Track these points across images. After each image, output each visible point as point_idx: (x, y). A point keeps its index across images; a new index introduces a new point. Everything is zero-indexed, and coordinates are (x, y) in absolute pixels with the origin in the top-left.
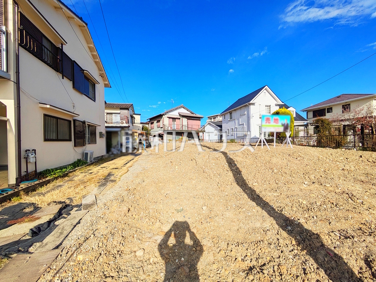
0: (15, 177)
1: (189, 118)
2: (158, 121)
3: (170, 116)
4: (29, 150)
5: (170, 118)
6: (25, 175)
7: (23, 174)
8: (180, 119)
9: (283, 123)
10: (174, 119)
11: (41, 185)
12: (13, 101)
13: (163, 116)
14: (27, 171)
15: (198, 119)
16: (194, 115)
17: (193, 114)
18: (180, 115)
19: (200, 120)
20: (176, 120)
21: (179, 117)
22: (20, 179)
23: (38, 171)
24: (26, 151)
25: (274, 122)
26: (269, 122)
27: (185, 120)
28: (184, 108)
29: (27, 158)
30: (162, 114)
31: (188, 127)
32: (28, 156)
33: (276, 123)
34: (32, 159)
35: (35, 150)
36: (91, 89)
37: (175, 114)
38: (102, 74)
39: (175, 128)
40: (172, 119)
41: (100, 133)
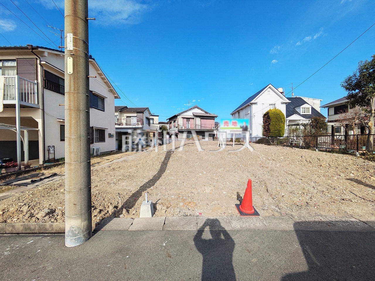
0: (42, 161)
1: (202, 117)
2: (175, 121)
3: (184, 117)
4: (50, 146)
5: (184, 118)
6: (48, 160)
7: (46, 159)
8: (194, 118)
9: (242, 126)
10: (188, 119)
11: (55, 166)
12: (41, 119)
13: (178, 117)
14: (49, 158)
15: (213, 118)
16: (208, 115)
17: (207, 113)
18: (194, 115)
19: (214, 119)
20: (191, 120)
21: (193, 117)
22: (45, 162)
23: (56, 158)
24: (48, 147)
25: (233, 125)
26: (228, 125)
27: (198, 120)
28: (198, 108)
29: (49, 150)
30: (176, 114)
31: (201, 126)
32: (49, 149)
33: (234, 126)
34: (52, 151)
35: (54, 146)
36: (100, 103)
37: (189, 114)
38: (111, 90)
39: (189, 127)
40: (186, 120)
41: (109, 134)
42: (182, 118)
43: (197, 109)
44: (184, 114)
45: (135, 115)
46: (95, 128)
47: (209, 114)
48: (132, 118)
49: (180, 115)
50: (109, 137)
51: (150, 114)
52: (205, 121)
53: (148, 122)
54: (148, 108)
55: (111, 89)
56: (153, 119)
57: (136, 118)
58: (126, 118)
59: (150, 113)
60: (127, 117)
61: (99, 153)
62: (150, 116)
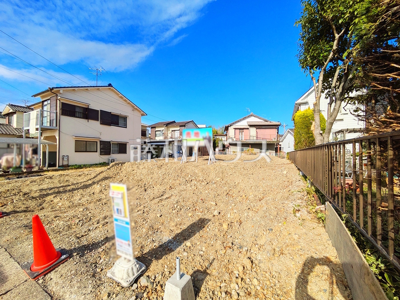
1: (259, 127)
5: (236, 129)
6: (62, 166)
8: (248, 129)
10: (242, 129)
13: (229, 128)
14: (63, 164)
16: (267, 123)
17: (266, 121)
18: (248, 125)
22: (59, 166)
23: (69, 165)
24: (63, 156)
25: (195, 136)
26: (190, 136)
27: (253, 131)
30: (228, 125)
31: (257, 138)
33: (197, 137)
34: (65, 159)
35: (68, 156)
36: (121, 122)
37: (244, 124)
39: (243, 139)
40: (238, 130)
42: (234, 129)
43: (253, 117)
44: (236, 125)
45: (178, 129)
46: (112, 142)
47: (269, 122)
48: (176, 131)
49: (231, 126)
51: (196, 127)
52: (262, 131)
54: (193, 121)
55: (135, 108)
57: (179, 131)
60: (172, 131)
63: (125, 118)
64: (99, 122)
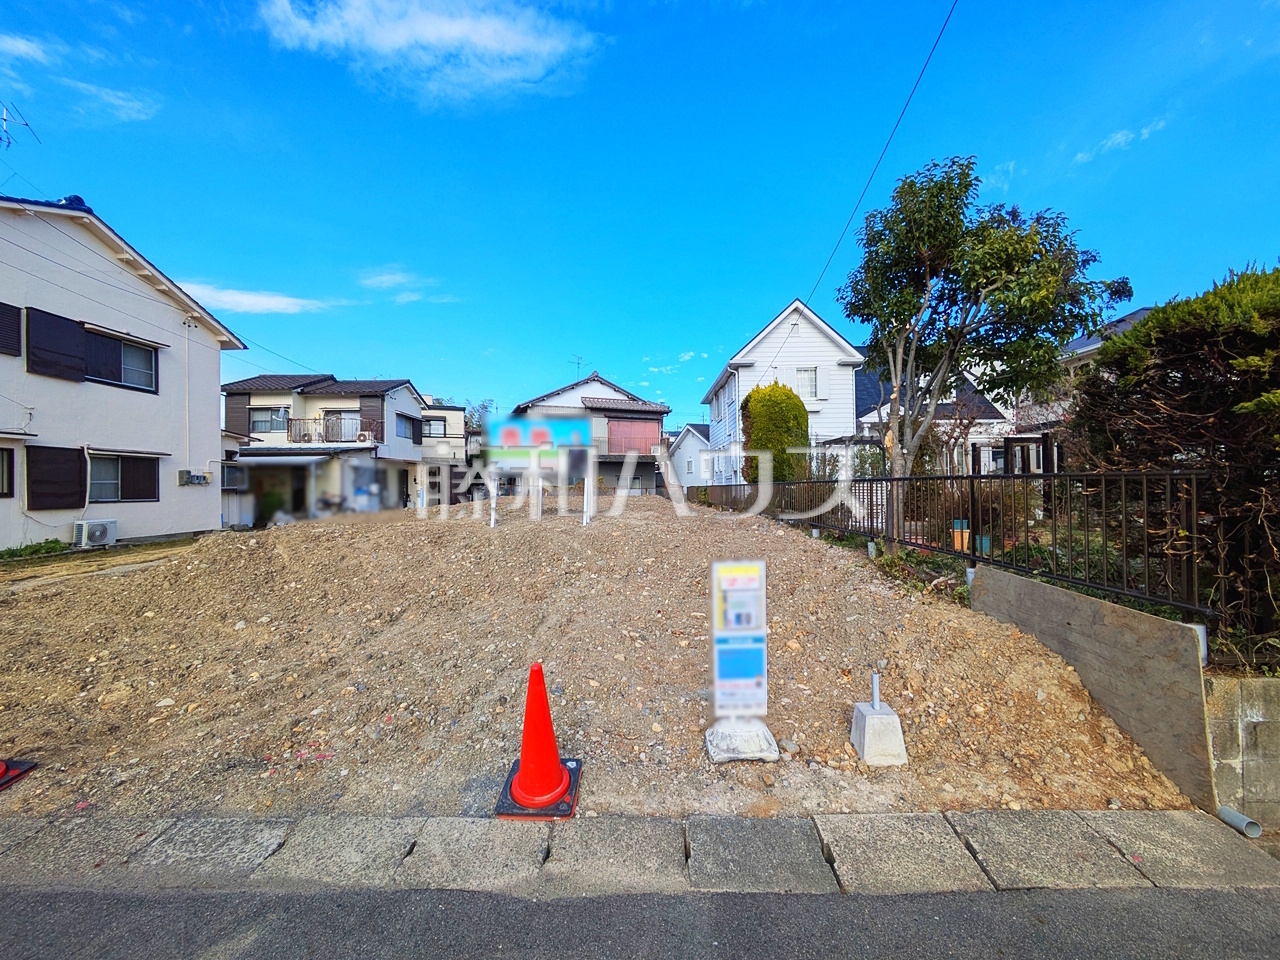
1: (612, 413)
3: (550, 412)
16: (638, 406)
17: (634, 400)
18: (586, 407)
27: (599, 426)
28: (601, 382)
30: (521, 401)
31: (610, 445)
36: (131, 365)
37: (570, 403)
38: (193, 318)
41: (181, 472)
42: (544, 416)
43: (598, 385)
44: (550, 403)
45: (355, 404)
46: (91, 452)
47: (640, 403)
48: (343, 415)
49: (533, 405)
50: (182, 485)
51: (420, 403)
52: (623, 428)
53: (409, 432)
54: (409, 382)
55: (196, 314)
56: (443, 419)
57: (357, 416)
58: (322, 417)
59: (419, 399)
60: (328, 412)
61: (110, 540)
62: (423, 409)
63: (150, 353)
64: (20, 363)
